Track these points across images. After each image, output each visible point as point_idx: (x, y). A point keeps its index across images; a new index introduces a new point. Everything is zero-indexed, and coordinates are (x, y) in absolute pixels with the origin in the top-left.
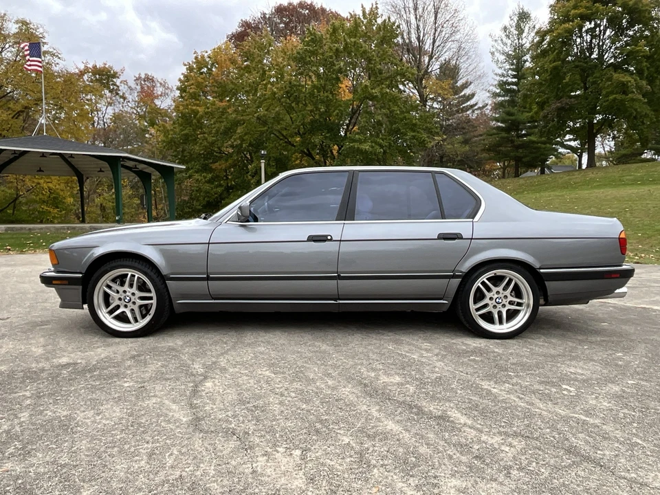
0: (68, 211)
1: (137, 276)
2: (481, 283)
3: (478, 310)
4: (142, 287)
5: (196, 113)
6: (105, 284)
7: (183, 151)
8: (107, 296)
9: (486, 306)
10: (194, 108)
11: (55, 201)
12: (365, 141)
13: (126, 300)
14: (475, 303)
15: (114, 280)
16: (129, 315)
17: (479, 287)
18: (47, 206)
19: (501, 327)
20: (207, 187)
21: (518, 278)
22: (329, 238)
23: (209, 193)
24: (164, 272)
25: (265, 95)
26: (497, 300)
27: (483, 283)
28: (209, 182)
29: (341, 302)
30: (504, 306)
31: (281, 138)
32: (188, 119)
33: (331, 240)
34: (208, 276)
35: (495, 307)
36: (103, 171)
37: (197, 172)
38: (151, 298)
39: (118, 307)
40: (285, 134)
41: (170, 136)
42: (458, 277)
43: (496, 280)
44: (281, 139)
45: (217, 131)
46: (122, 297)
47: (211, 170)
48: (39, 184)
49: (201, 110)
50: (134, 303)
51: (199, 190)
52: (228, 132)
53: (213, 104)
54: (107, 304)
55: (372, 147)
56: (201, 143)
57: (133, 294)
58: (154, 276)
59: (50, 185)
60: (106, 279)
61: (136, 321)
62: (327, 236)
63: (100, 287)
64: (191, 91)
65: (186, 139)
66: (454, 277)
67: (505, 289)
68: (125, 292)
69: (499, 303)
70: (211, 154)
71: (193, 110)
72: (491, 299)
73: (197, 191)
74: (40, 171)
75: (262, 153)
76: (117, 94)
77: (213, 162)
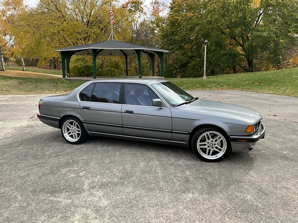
0: (122, 70)
5: (177, 20)
7: (171, 39)
10: (176, 17)
11: (117, 66)
12: (265, 31)
18: (113, 68)
20: (181, 57)
23: (182, 60)
25: (210, 9)
28: (182, 55)
31: (219, 30)
32: (173, 23)
36: (134, 54)
37: (177, 50)
40: (221, 28)
41: (165, 32)
44: (219, 31)
45: (186, 29)
47: (184, 49)
48: (110, 59)
49: (180, 18)
52: (192, 29)
53: (186, 15)
55: (269, 34)
56: (179, 36)
59: (115, 59)
64: (176, 9)
65: (173, 33)
70: (184, 40)
71: (176, 19)
73: (176, 59)
74: (111, 54)
75: (206, 42)
76: (142, 12)
77: (185, 44)
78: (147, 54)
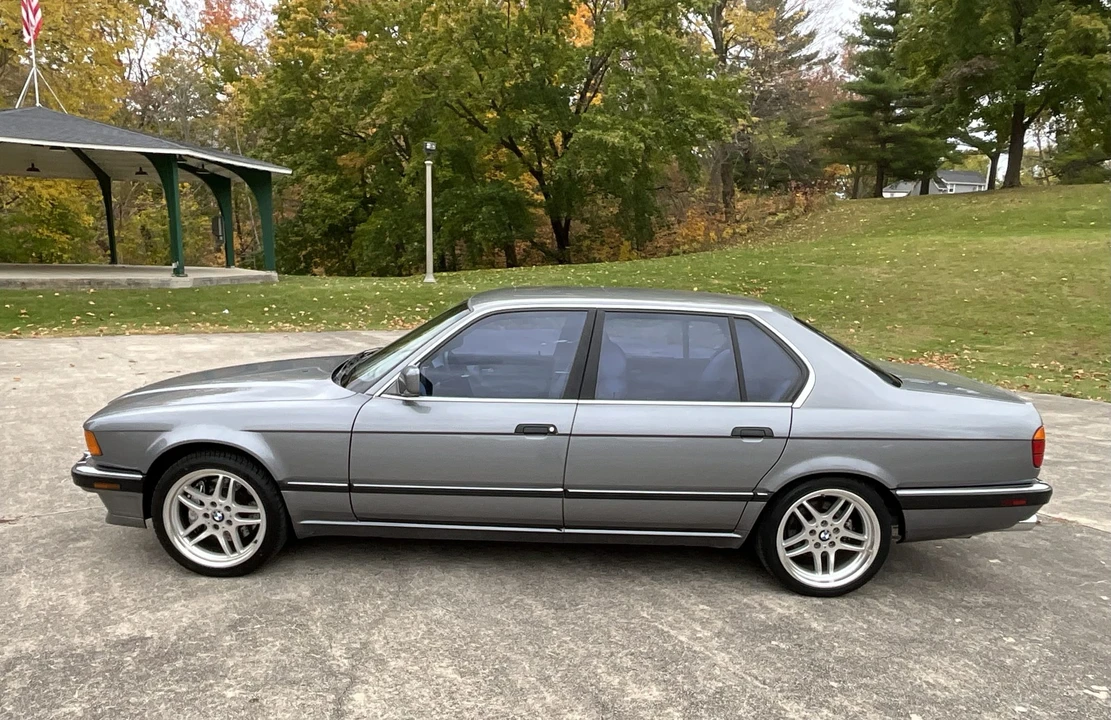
0: (86, 238)
1: (232, 480)
2: (799, 508)
3: (789, 549)
4: (242, 497)
5: (308, 59)
6: (180, 491)
7: (286, 130)
8: (184, 511)
9: (803, 543)
10: (305, 50)
11: (63, 220)
12: (613, 128)
13: (217, 518)
14: (786, 537)
15: (194, 485)
16: (222, 542)
17: (793, 514)
18: (47, 229)
19: (826, 577)
20: (328, 199)
21: (858, 502)
22: (552, 429)
23: (331, 209)
24: (279, 476)
25: (434, 33)
26: (822, 535)
27: (801, 507)
28: (330, 190)
29: (567, 531)
30: (833, 544)
31: (462, 112)
32: (293, 72)
33: (554, 433)
34: (350, 485)
35: (817, 545)
36: (145, 173)
37: (310, 171)
38: (257, 516)
39: (202, 528)
40: (468, 105)
41: (262, 102)
42: (761, 498)
43: (823, 504)
44: (461, 116)
45: (346, 97)
46: (209, 513)
47: (337, 169)
49: (317, 54)
50: (229, 522)
51: (315, 205)
52: (367, 99)
53: (340, 45)
54: (186, 523)
55: (625, 138)
56: (318, 118)
57: (228, 508)
58: (262, 483)
59: (52, 191)
60: (183, 483)
61: (233, 550)
62: (547, 426)
63: (174, 496)
64: (299, 17)
65: (292, 109)
66: (755, 498)
67: (836, 518)
68: (213, 504)
69: (824, 540)
70: (335, 138)
71: (303, 56)
72: (812, 532)
73: (311, 206)
74: (33, 169)
75: (428, 147)
76: (162, 16)
77: (340, 154)
78: (200, 176)
